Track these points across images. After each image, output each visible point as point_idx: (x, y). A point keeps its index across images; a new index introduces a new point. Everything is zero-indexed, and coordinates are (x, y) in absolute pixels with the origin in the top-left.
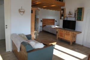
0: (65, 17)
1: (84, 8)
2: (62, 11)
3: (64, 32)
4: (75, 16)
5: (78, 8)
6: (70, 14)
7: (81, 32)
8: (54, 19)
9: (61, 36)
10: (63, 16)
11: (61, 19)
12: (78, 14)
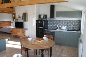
0: (16, 20)
1: (27, 13)
2: (14, 15)
3: (16, 30)
4: (23, 18)
5: (24, 13)
6: (19, 17)
7: (27, 29)
8: (11, 21)
9: (14, 33)
10: (14, 19)
11: (13, 21)
12: (24, 17)
